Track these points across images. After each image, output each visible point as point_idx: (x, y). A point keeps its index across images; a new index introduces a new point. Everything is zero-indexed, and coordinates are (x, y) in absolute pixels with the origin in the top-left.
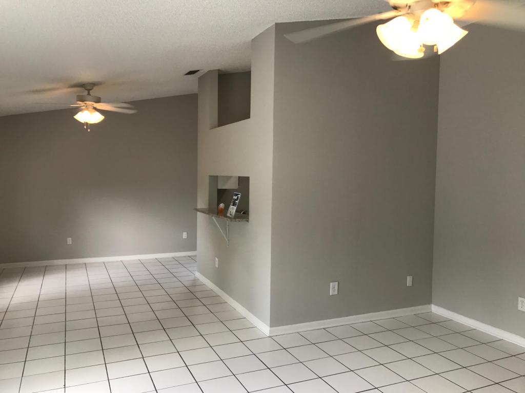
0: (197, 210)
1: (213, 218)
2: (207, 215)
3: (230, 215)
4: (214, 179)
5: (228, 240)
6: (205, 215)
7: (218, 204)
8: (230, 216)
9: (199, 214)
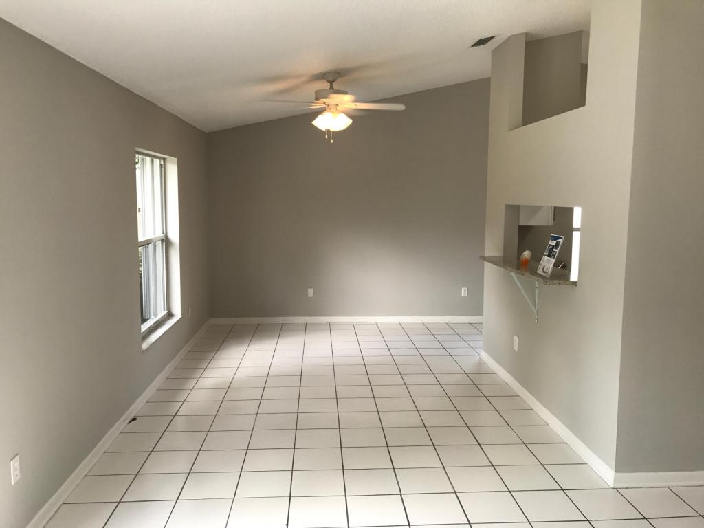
0: (484, 258)
1: (513, 274)
2: (502, 269)
3: (544, 272)
4: (514, 210)
5: (537, 312)
6: (498, 267)
7: (520, 252)
8: (544, 274)
9: (487, 265)
